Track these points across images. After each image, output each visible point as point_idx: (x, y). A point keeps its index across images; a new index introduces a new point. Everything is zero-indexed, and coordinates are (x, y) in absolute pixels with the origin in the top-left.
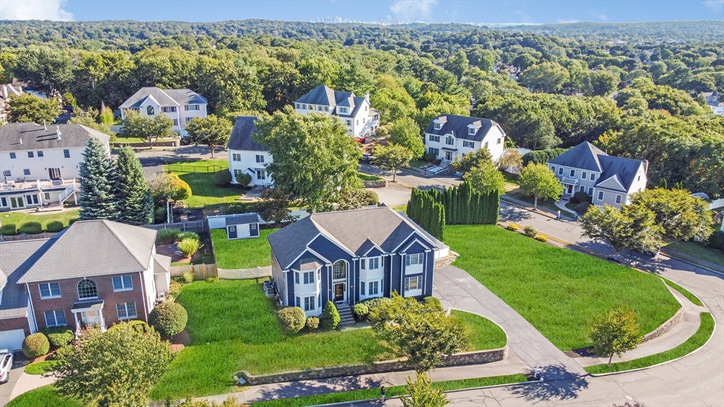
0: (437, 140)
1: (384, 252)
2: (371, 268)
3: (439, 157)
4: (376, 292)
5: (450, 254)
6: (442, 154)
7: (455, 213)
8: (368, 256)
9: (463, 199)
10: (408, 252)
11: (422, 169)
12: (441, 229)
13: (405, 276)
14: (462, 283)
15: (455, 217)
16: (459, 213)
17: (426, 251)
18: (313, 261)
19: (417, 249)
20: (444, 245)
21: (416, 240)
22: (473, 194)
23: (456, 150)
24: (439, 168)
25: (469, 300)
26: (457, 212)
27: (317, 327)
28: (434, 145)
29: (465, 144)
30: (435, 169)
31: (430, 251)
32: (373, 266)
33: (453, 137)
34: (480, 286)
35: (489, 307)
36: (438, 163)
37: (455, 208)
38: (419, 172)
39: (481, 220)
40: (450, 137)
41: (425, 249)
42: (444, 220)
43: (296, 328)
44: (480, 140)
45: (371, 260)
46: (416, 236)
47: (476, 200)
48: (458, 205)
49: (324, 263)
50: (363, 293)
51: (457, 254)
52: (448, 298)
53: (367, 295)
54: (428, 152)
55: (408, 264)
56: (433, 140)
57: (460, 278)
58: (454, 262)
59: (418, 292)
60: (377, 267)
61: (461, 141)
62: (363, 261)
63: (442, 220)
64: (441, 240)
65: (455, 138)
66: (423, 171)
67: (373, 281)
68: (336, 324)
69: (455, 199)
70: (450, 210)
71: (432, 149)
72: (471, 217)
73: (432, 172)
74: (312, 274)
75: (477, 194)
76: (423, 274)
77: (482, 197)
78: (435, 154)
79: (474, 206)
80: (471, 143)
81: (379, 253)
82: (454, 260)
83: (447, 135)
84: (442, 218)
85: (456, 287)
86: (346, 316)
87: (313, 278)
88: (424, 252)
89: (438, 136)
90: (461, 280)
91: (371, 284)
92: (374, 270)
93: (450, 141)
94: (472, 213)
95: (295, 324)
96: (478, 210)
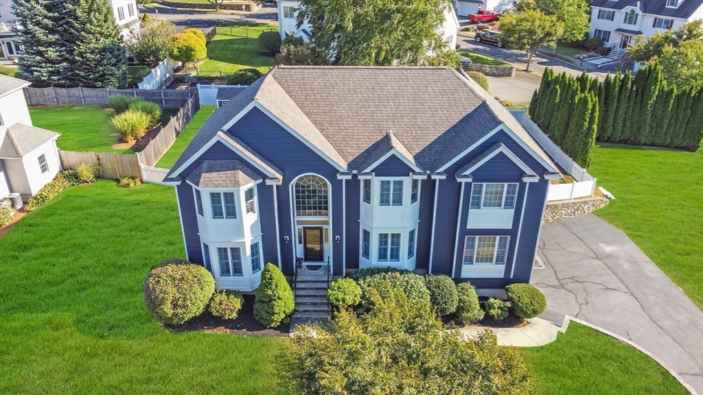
0: (611, 17)
1: (417, 170)
2: (384, 201)
3: (608, 45)
4: (395, 256)
5: (597, 192)
6: (615, 39)
7: (620, 121)
8: (379, 172)
9: (639, 97)
10: (478, 176)
11: (579, 58)
12: (586, 144)
13: (466, 232)
14: (610, 256)
15: (619, 129)
16: (628, 123)
17: (525, 180)
18: (234, 169)
19: (502, 171)
20: (587, 175)
21: (503, 149)
22: (662, 91)
23: (640, 33)
24: (605, 60)
25: (620, 299)
26: (624, 120)
27: (234, 315)
28: (604, 25)
29: (656, 24)
30: (600, 61)
31: (536, 180)
32: (391, 198)
33: (638, 10)
34: (652, 269)
35: (666, 323)
36: (606, 52)
37: (621, 112)
38: (572, 62)
39: (669, 140)
40: (633, 11)
41: (523, 174)
42: (595, 127)
43: (176, 315)
44: (686, 16)
45: (385, 185)
46: (504, 137)
47: (666, 101)
48: (628, 108)
49: (265, 177)
50: (367, 254)
51: (610, 195)
52: (570, 286)
53: (374, 261)
54: (592, 36)
55: (478, 205)
56: (603, 18)
57: (607, 243)
58: (602, 210)
59: (495, 271)
60: (398, 201)
61: (651, 18)
62: (367, 183)
63: (590, 128)
64: (584, 163)
65: (640, 13)
66: (579, 62)
67: (390, 232)
68: (279, 317)
69: (626, 94)
70: (611, 115)
71: (600, 31)
72: (650, 132)
73: (592, 64)
74: (230, 197)
75: (672, 91)
76: (512, 232)
77: (678, 98)
78: (604, 39)
79: (660, 112)
80: (667, 22)
81: (405, 170)
82: (603, 205)
83: (628, 9)
84: (591, 122)
85: (596, 262)
86: (315, 300)
87: (234, 207)
88: (520, 180)
89: (612, 10)
90: (609, 249)
91: (383, 237)
92: (391, 209)
93: (631, 18)
94: (654, 124)
95: (175, 305)
96: (666, 121)
